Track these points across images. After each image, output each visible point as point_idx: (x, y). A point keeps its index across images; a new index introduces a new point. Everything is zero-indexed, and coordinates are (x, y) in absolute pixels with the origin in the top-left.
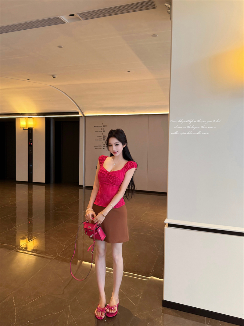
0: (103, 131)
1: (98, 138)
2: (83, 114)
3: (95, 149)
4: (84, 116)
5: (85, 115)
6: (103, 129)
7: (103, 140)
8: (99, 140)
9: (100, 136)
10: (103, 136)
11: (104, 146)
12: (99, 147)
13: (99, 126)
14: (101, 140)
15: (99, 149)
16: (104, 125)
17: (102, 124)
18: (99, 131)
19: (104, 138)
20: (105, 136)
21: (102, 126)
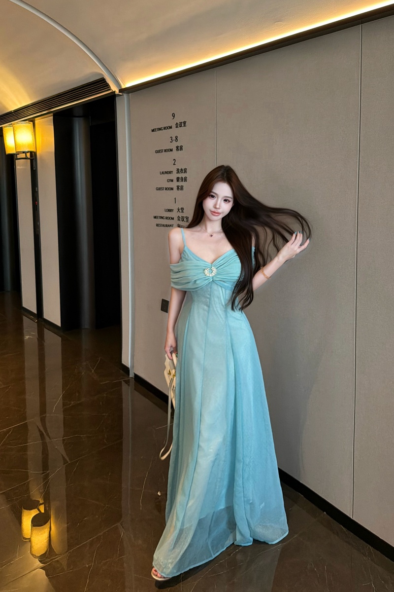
0: (177, 147)
1: (163, 181)
2: (118, 83)
3: (157, 225)
4: (121, 90)
5: (123, 87)
6: (176, 138)
7: (178, 187)
8: (166, 189)
9: (170, 172)
10: (178, 169)
11: (181, 215)
12: (167, 218)
13: (165, 128)
14: (172, 189)
15: (167, 226)
16: (178, 119)
17: (174, 116)
18: (165, 151)
19: (180, 179)
20: (182, 169)
21: (174, 127)
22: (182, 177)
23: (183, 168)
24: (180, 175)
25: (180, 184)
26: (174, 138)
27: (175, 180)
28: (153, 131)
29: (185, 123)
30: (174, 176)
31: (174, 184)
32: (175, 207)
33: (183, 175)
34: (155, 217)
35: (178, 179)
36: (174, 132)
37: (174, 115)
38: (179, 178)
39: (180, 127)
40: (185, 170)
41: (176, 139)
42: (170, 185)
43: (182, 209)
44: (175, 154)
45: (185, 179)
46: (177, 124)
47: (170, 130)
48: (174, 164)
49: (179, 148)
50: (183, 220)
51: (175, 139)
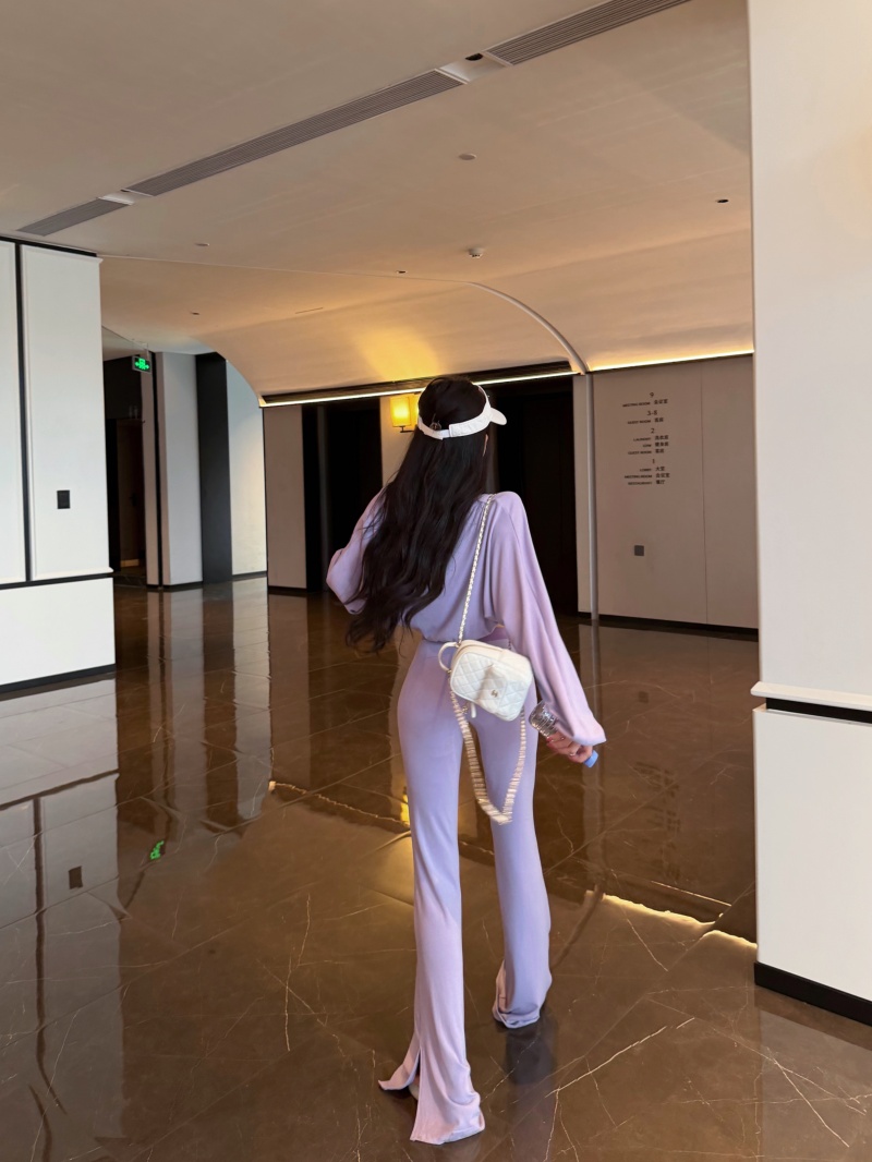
0: (656, 419)
1: (639, 446)
2: (584, 366)
3: (630, 484)
4: (588, 372)
7: (657, 451)
8: (641, 453)
9: (647, 439)
10: (656, 436)
11: (660, 472)
12: (643, 476)
13: (640, 404)
14: (650, 452)
15: (643, 483)
16: (658, 397)
18: (642, 422)
19: (660, 444)
20: (661, 437)
21: (652, 402)
22: (662, 444)
23: (664, 435)
24: (660, 441)
25: (660, 448)
26: (652, 411)
27: (653, 445)
28: (625, 406)
29: (666, 401)
30: (653, 442)
31: (654, 448)
32: (653, 467)
33: (664, 441)
34: (627, 477)
35: (657, 444)
36: (652, 407)
37: (652, 395)
39: (659, 403)
40: (666, 437)
41: (655, 413)
42: (646, 449)
43: (663, 468)
44: (653, 424)
45: (667, 444)
46: (655, 401)
47: (647, 405)
48: (651, 432)
49: (659, 420)
50: (663, 476)
51: (653, 413)
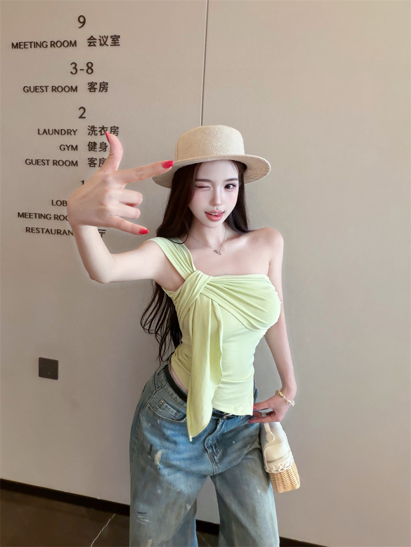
0: (92, 87)
1: (50, 148)
3: (28, 230)
7: (92, 162)
8: (56, 163)
9: (69, 132)
10: (93, 127)
12: (57, 217)
13: (53, 44)
14: (74, 164)
15: (58, 232)
16: (94, 29)
17: (84, 23)
18: (55, 89)
19: (98, 146)
20: (103, 128)
21: (83, 42)
22: (103, 144)
23: (108, 125)
24: (98, 139)
26: (82, 65)
27: (83, 147)
28: (16, 46)
29: (115, 40)
30: (82, 139)
31: (83, 155)
34: (23, 215)
35: (92, 146)
36: (82, 55)
37: (82, 21)
38: (95, 144)
39: (101, 44)
40: (114, 130)
41: (90, 68)
42: (69, 155)
44: (84, 96)
46: (92, 38)
47: (71, 49)
48: (81, 117)
49: (97, 86)
51: (86, 68)
